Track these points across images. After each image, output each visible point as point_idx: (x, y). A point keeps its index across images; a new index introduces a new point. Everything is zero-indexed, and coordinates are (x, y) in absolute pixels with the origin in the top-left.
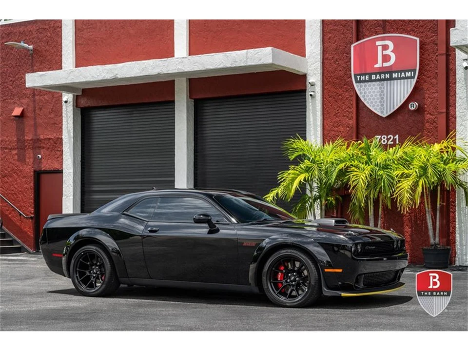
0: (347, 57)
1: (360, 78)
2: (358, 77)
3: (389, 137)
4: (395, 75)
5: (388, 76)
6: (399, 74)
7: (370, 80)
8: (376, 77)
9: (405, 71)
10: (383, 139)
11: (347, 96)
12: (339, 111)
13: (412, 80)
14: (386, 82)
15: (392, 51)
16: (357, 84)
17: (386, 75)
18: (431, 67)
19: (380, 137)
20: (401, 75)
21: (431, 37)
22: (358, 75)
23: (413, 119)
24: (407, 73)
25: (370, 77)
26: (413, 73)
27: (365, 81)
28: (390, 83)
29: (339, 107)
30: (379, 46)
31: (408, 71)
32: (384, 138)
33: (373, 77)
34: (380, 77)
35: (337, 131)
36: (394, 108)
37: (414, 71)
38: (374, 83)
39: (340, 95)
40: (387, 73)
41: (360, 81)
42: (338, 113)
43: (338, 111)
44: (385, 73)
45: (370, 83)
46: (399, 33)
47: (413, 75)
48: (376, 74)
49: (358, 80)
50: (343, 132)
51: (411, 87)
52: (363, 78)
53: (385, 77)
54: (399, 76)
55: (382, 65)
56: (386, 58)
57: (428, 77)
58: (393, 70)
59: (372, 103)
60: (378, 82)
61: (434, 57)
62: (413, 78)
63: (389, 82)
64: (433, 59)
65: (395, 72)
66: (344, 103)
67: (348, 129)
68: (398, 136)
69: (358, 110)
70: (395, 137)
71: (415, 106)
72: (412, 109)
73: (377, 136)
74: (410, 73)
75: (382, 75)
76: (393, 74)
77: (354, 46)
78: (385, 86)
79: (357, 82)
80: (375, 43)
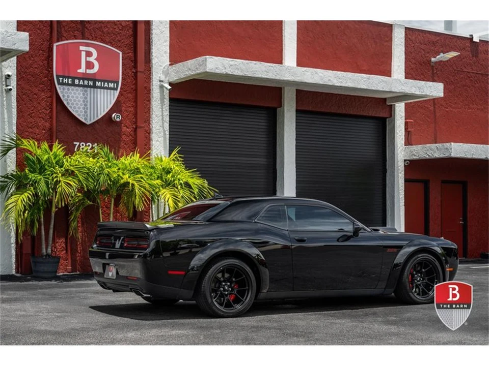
0: (43, 54)
1: (63, 80)
2: (61, 79)
3: (87, 145)
4: (98, 84)
5: (91, 83)
6: (103, 83)
7: (73, 84)
8: (79, 82)
9: (108, 82)
10: (82, 147)
11: (44, 97)
12: (34, 111)
13: (115, 91)
14: (89, 89)
15: (95, 59)
16: (60, 86)
17: (90, 82)
18: (127, 82)
19: (78, 144)
20: (104, 85)
21: (128, 53)
22: (61, 77)
24: (110, 84)
25: (73, 81)
26: (115, 84)
27: (68, 84)
28: (94, 91)
29: (35, 107)
30: (83, 51)
31: (111, 82)
32: (83, 145)
33: (77, 82)
34: (84, 83)
35: (32, 132)
36: (97, 116)
37: (117, 83)
38: (77, 88)
39: (35, 94)
40: (91, 80)
41: (63, 84)
42: (33, 113)
43: (32, 110)
44: (88, 80)
45: (73, 87)
46: (98, 41)
47: (115, 87)
48: (79, 79)
49: (61, 81)
50: (38, 134)
51: (114, 98)
52: (65, 81)
53: (88, 83)
55: (86, 71)
56: (89, 65)
57: (125, 91)
58: (97, 78)
59: (75, 108)
60: (81, 88)
61: (130, 73)
62: (116, 89)
63: (92, 89)
64: (129, 75)
65: (99, 81)
66: (39, 103)
67: (44, 131)
68: (96, 144)
69: (57, 113)
70: (94, 146)
71: (120, 117)
72: (118, 120)
73: (75, 143)
74: (113, 84)
75: (85, 81)
76: (97, 82)
77: (57, 46)
78: (89, 92)
79: (59, 83)
80: (79, 48)
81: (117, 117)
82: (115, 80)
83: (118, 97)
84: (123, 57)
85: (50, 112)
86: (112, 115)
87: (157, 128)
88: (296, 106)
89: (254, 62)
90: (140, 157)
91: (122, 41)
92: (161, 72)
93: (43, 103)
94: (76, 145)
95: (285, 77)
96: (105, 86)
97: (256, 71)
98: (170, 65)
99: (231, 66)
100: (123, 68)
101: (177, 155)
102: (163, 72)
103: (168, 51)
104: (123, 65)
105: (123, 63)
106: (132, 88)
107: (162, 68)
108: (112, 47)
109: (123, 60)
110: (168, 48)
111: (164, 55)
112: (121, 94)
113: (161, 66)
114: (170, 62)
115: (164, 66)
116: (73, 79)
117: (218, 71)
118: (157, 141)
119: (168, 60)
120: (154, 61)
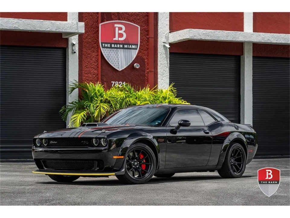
0: (94, 30)
1: (105, 45)
2: (104, 44)
3: (119, 83)
4: (126, 46)
5: (121, 46)
6: (128, 46)
7: (111, 47)
8: (114, 46)
9: (132, 45)
10: (116, 84)
11: (94, 55)
12: (89, 64)
13: (136, 50)
14: (120, 49)
15: (124, 32)
16: (103, 49)
17: (121, 45)
18: (143, 44)
19: (114, 82)
21: (144, 27)
22: (104, 43)
23: (134, 73)
24: (133, 46)
25: (111, 46)
26: (136, 46)
29: (89, 62)
30: (117, 27)
31: (134, 45)
32: (117, 83)
33: (113, 46)
34: (117, 46)
35: (87, 77)
37: (137, 45)
38: (113, 49)
39: (89, 54)
40: (121, 44)
41: (105, 47)
42: (88, 65)
43: (87, 64)
44: (120, 44)
46: (125, 21)
47: (136, 48)
48: (115, 44)
49: (104, 46)
50: (91, 77)
52: (106, 45)
53: (120, 46)
54: (128, 47)
55: (118, 39)
56: (120, 35)
57: (142, 50)
59: (112, 61)
60: (116, 49)
61: (145, 38)
62: (136, 49)
63: (122, 50)
64: (145, 39)
65: (126, 44)
66: (91, 59)
67: (94, 76)
68: (125, 82)
69: (101, 64)
70: (123, 83)
71: (139, 66)
72: (138, 67)
73: (112, 82)
74: (134, 46)
75: (118, 45)
76: (125, 45)
77: (101, 25)
78: (120, 51)
79: (103, 47)
80: (114, 25)
81: (137, 66)
82: (136, 44)
83: (138, 54)
84: (140, 29)
85: (98, 64)
86: (134, 65)
87: (162, 71)
88: (253, 55)
89: (219, 31)
90: (150, 90)
91: (141, 19)
92: (164, 37)
93: (94, 59)
94: (113, 83)
95: (239, 39)
96: (130, 47)
97: (220, 36)
98: (170, 32)
99: (204, 34)
100: (140, 35)
101: (173, 88)
102: (165, 37)
103: (169, 24)
104: (140, 34)
105: (140, 32)
106: (146, 48)
107: (165, 34)
108: (134, 23)
109: (140, 30)
110: (168, 22)
111: (166, 26)
112: (139, 52)
113: (164, 33)
114: (170, 30)
115: (166, 33)
116: (111, 44)
117: (195, 38)
118: (162, 79)
119: (169, 30)
120: (160, 30)
